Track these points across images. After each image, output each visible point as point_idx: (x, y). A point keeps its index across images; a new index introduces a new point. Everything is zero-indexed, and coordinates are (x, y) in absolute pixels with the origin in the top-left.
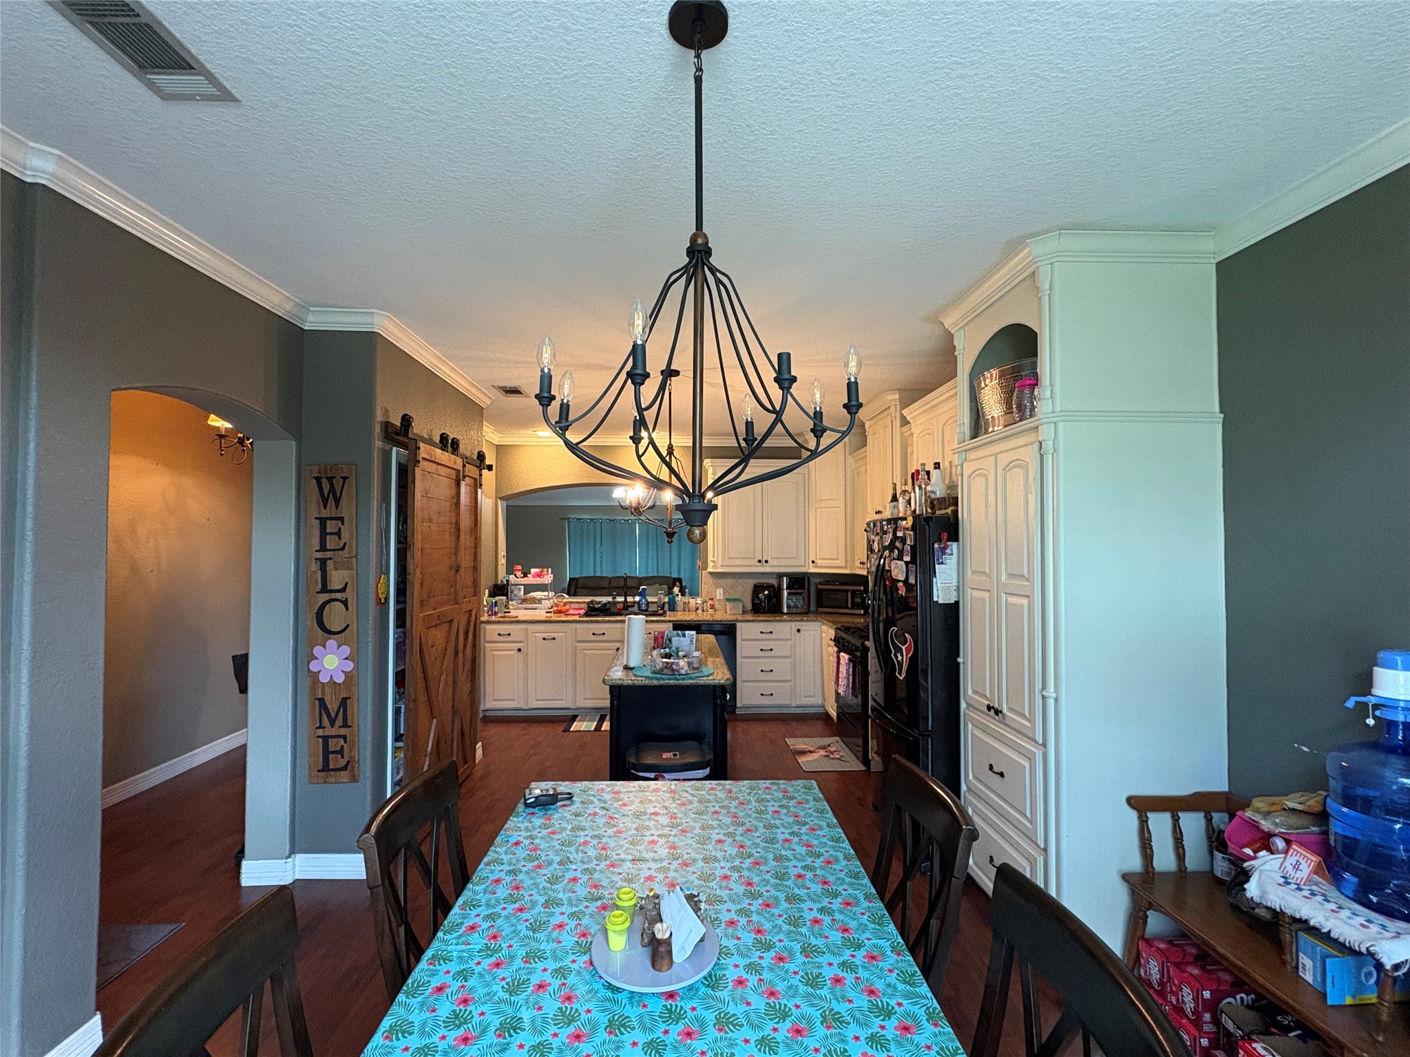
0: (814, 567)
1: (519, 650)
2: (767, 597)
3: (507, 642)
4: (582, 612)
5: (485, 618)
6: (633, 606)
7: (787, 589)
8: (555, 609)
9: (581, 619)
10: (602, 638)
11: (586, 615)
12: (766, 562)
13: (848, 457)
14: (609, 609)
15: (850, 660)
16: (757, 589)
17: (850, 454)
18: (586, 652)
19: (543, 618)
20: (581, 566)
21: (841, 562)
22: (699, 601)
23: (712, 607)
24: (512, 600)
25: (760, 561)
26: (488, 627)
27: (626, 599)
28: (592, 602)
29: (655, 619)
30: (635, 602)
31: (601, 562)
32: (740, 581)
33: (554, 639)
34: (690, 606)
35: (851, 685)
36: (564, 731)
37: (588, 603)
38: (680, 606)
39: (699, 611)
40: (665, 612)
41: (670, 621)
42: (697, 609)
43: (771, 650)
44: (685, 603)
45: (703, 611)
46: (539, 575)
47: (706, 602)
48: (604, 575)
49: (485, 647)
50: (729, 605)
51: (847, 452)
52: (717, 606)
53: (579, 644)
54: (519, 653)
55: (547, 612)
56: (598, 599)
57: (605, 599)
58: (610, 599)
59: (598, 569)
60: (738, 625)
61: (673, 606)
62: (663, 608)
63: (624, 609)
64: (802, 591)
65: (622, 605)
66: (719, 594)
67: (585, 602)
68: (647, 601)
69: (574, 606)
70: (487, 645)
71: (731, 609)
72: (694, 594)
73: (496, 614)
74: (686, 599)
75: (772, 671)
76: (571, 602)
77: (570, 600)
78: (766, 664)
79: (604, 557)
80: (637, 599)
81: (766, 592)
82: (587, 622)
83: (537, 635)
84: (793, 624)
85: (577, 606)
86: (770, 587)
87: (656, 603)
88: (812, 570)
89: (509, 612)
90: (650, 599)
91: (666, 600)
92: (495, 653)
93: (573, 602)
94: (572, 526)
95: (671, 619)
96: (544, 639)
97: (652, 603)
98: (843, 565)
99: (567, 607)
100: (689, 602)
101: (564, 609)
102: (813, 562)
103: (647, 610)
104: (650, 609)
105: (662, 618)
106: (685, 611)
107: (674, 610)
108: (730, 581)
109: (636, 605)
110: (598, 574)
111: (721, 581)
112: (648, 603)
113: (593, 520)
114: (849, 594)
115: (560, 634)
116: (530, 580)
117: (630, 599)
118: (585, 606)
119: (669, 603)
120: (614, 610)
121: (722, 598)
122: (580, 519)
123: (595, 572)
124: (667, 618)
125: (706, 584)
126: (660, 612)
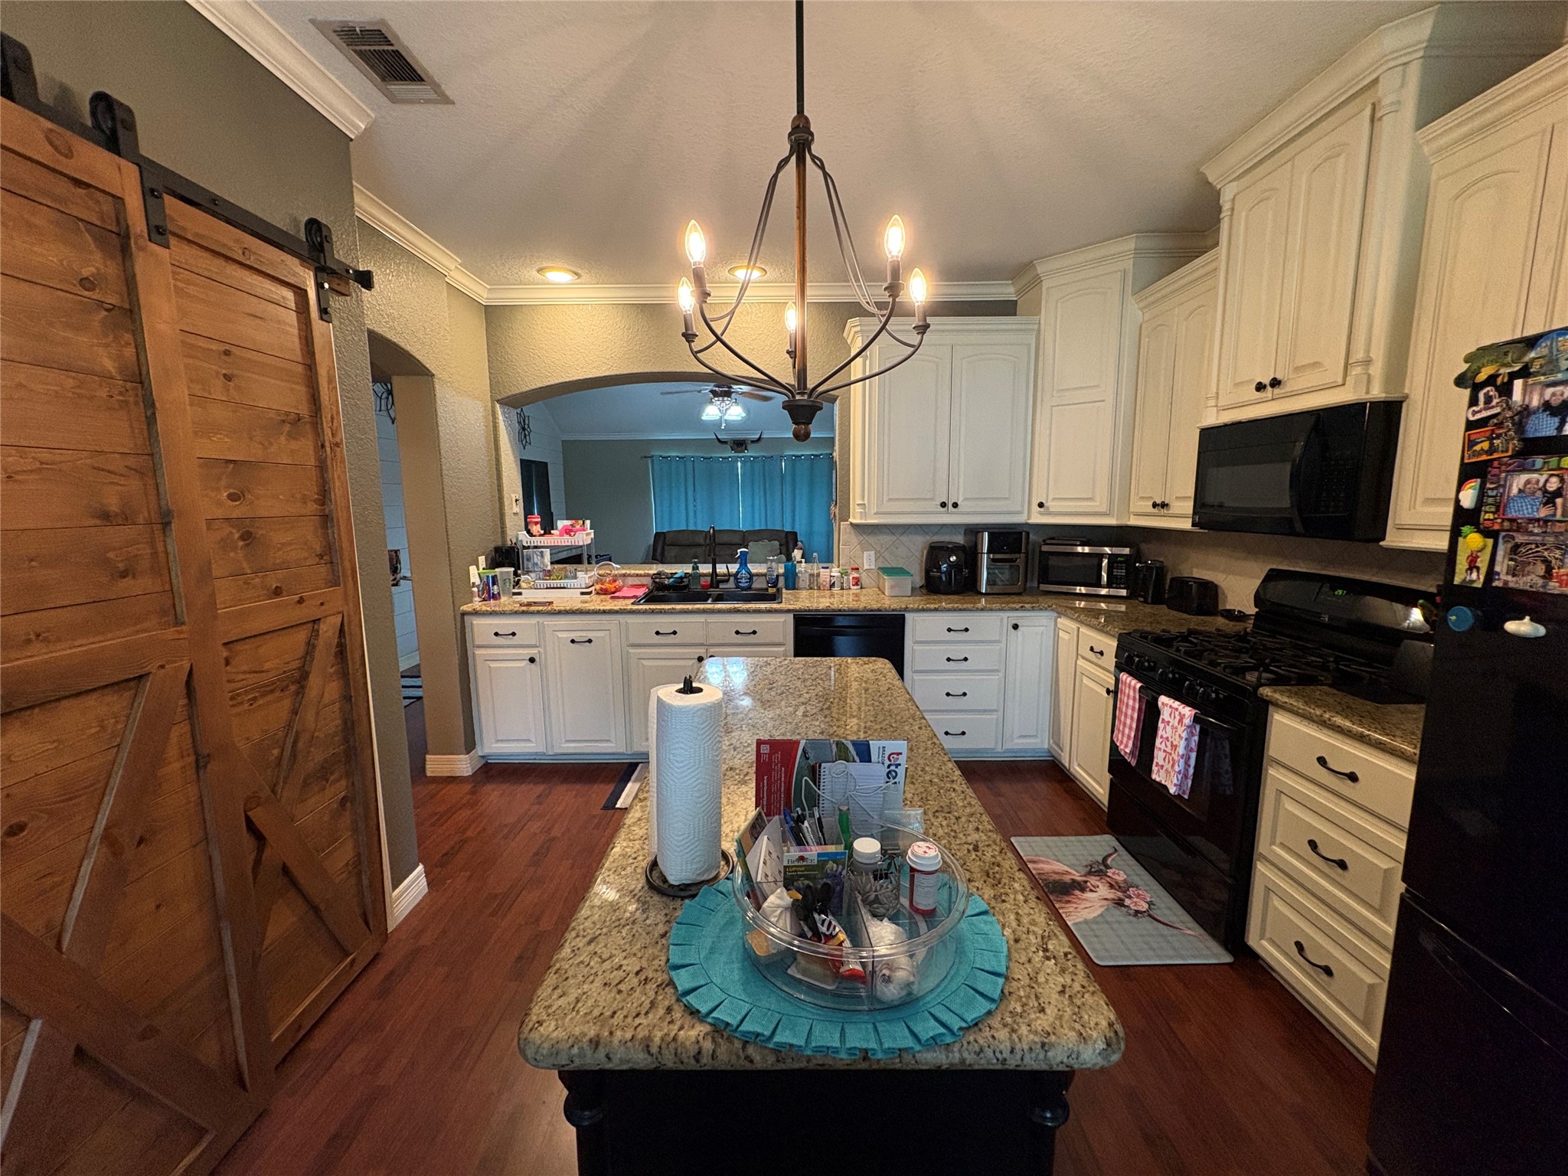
0: (1041, 514)
1: (532, 660)
2: (951, 565)
3: (509, 646)
4: (641, 592)
5: (477, 604)
6: (728, 581)
7: (989, 552)
8: (598, 587)
9: (635, 607)
10: (671, 639)
11: (650, 598)
12: (955, 505)
13: (1131, 300)
14: (686, 587)
15: (1196, 719)
16: (936, 553)
17: (1134, 294)
18: (645, 662)
19: (577, 605)
20: (670, 519)
21: (1100, 504)
22: (835, 572)
23: (857, 582)
24: (528, 572)
25: (943, 505)
26: (478, 622)
27: (714, 568)
28: (659, 574)
29: (763, 606)
30: (729, 575)
31: (695, 512)
32: (904, 538)
33: (590, 641)
34: (821, 580)
35: (1191, 771)
36: (605, 808)
37: (654, 577)
38: (803, 580)
39: (836, 590)
40: (779, 591)
41: (789, 611)
42: (832, 585)
43: (966, 659)
44: (812, 575)
45: (842, 589)
46: (568, 531)
47: (846, 574)
48: (700, 528)
49: (474, 653)
50: (888, 582)
51: (1129, 289)
52: (865, 580)
53: (632, 650)
54: (533, 665)
55: (582, 594)
56: (668, 569)
57: (682, 569)
58: (688, 569)
59: (691, 522)
60: (909, 617)
61: (791, 580)
62: (775, 584)
63: (711, 586)
64: (1017, 555)
65: (709, 579)
66: (868, 561)
67: (647, 575)
68: (749, 573)
69: (630, 581)
70: (478, 652)
71: (892, 587)
72: (828, 559)
73: (495, 597)
74: (815, 568)
75: (965, 694)
76: (624, 575)
77: (624, 572)
78: (955, 682)
79: (699, 507)
80: (734, 568)
81: (953, 559)
82: (645, 612)
83: (560, 635)
84: (1005, 615)
85: (636, 581)
86: (956, 549)
87: (764, 575)
88: (1037, 518)
89: (520, 594)
90: (754, 568)
91: (781, 571)
92: (493, 665)
93: (629, 575)
94: (656, 467)
95: (791, 607)
96: (573, 641)
97: (758, 575)
98: (1104, 508)
99: (620, 583)
100: (818, 575)
101: (611, 587)
102: (1041, 505)
103: (750, 588)
104: (754, 586)
105: (775, 606)
106: (811, 589)
107: (794, 588)
108: (886, 539)
109: (732, 579)
110: (691, 528)
111: (872, 539)
112: (751, 576)
113: (682, 458)
114: (1105, 562)
115: (602, 634)
116: (556, 539)
117: (721, 569)
118: (648, 581)
119: (785, 575)
120: (695, 587)
121: (873, 567)
122: (667, 457)
123: (687, 526)
124: (783, 606)
125: (846, 543)
126: (772, 591)
